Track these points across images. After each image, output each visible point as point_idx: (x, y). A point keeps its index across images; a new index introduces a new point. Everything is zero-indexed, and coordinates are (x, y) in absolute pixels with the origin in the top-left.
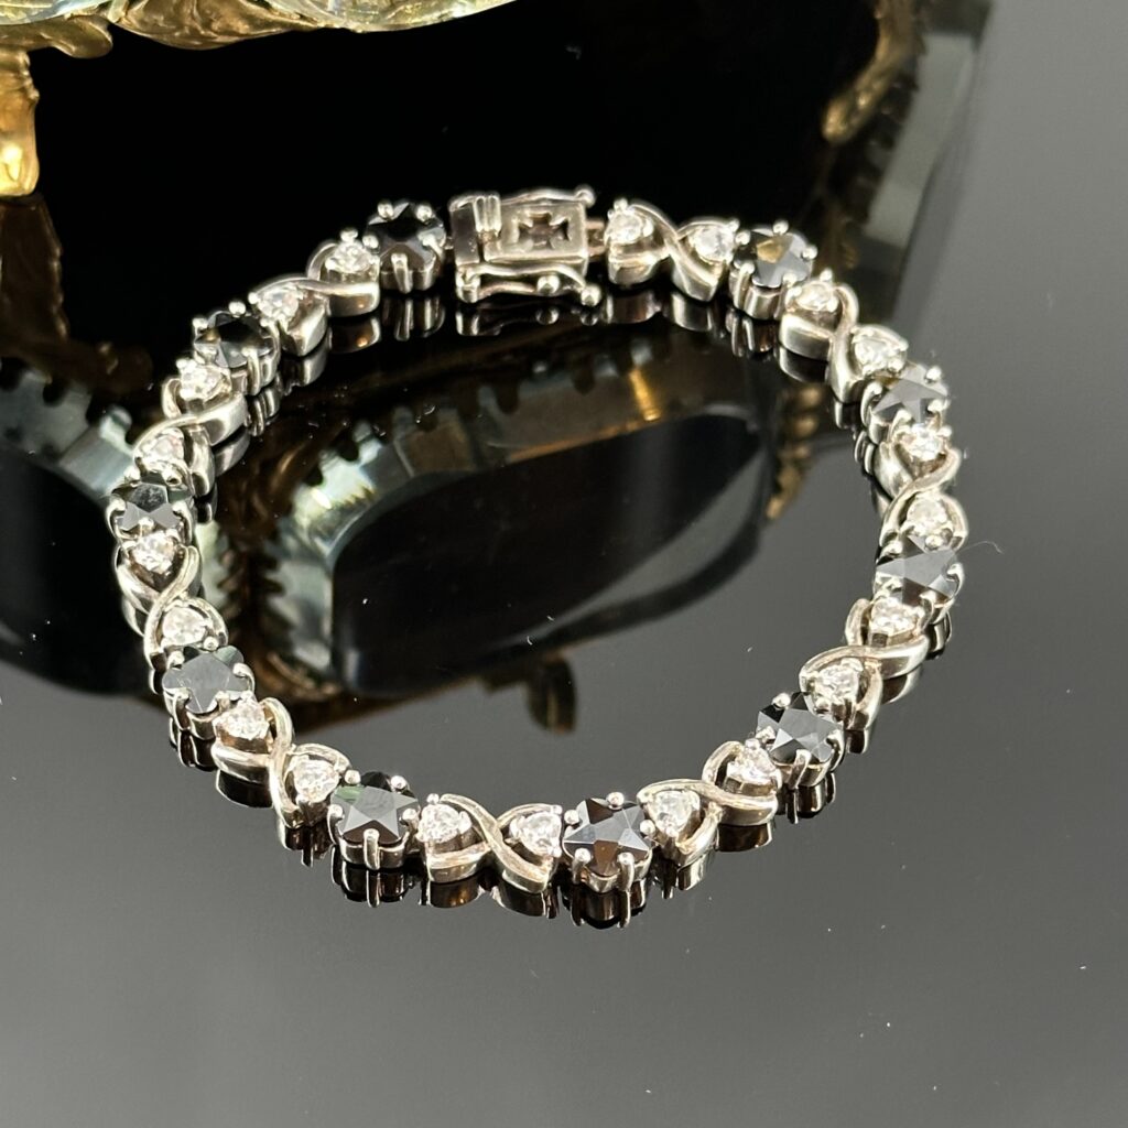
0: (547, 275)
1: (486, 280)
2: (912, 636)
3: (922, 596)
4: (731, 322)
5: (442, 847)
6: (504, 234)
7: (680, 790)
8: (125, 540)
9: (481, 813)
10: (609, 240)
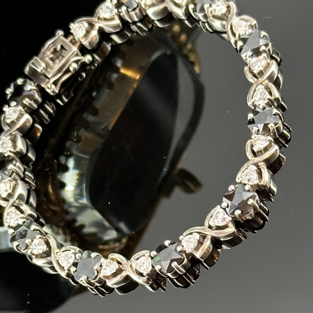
0: (70, 65)
1: (55, 83)
2: (269, 64)
3: (261, 50)
4: (134, 28)
5: (197, 249)
6: (47, 65)
7: (247, 168)
8: (27, 252)
9: (198, 229)
10: (78, 38)
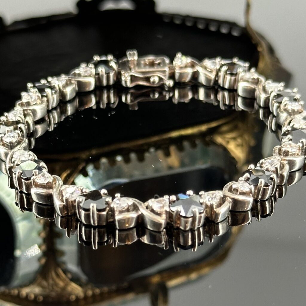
0: (154, 76)
2: (298, 155)
5: (122, 212)
10: (175, 64)
